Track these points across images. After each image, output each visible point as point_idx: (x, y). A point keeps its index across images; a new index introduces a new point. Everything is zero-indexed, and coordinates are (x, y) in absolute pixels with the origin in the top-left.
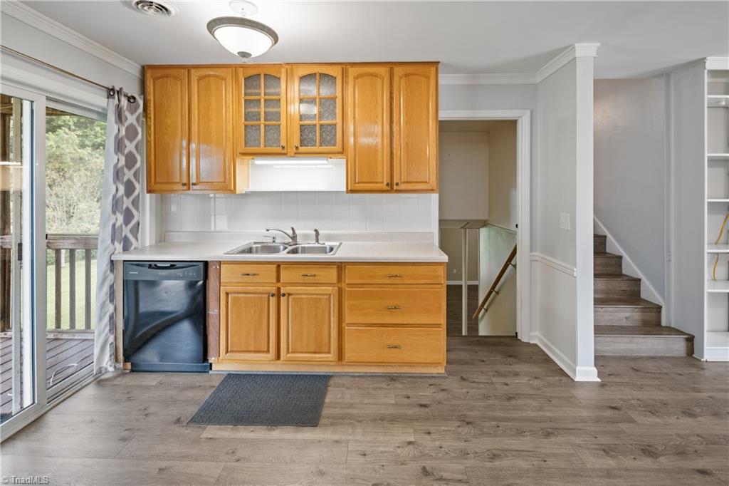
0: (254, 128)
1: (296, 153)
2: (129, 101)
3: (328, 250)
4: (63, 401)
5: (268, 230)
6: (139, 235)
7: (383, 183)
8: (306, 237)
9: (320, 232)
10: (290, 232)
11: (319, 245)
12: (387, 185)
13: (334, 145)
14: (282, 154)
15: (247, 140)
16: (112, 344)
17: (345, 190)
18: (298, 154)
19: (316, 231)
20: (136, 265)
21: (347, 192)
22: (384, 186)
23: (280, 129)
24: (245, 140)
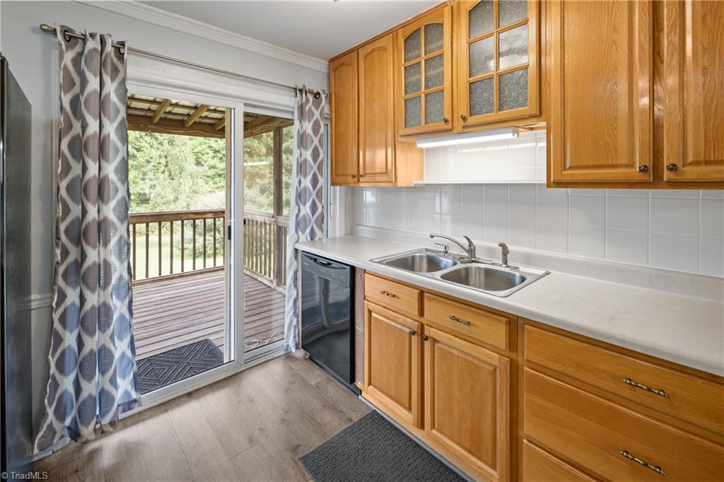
0: (414, 101)
1: (464, 127)
2: (315, 97)
3: (518, 280)
4: (256, 366)
5: (432, 237)
6: (324, 226)
7: (631, 165)
8: (490, 251)
9: (510, 247)
10: (465, 243)
11: (508, 270)
12: (644, 169)
13: (524, 105)
14: (446, 131)
15: (408, 119)
16: (295, 326)
17: (545, 182)
18: (468, 129)
19: (502, 245)
20: (308, 257)
21: (549, 186)
22: (635, 173)
23: (443, 94)
24: (405, 119)
